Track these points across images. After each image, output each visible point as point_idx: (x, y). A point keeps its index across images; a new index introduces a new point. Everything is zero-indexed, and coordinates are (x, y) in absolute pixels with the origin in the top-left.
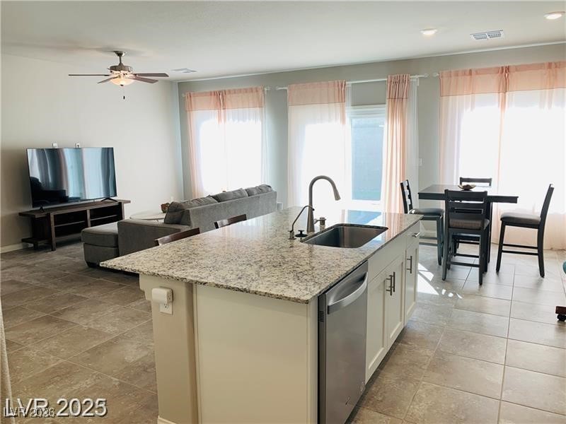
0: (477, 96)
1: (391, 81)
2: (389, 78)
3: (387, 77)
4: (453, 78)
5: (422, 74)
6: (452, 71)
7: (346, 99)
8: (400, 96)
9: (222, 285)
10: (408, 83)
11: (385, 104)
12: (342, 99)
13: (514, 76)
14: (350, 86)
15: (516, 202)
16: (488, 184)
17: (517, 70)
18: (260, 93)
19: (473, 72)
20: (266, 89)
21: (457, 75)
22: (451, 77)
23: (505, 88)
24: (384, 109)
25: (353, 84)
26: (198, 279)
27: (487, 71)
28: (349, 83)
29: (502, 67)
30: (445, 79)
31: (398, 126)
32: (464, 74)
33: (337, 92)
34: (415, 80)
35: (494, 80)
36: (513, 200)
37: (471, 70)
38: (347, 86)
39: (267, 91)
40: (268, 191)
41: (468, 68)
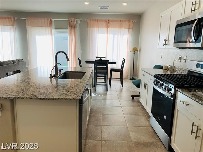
0: (100, 29)
1: (70, 21)
2: (69, 19)
3: (68, 19)
4: (92, 22)
5: (81, 19)
6: (91, 19)
7: (53, 26)
8: (74, 26)
9: (34, 98)
10: (76, 22)
11: (68, 29)
12: (51, 26)
13: (110, 23)
14: (54, 21)
15: (116, 64)
16: (104, 59)
17: (111, 21)
18: (13, 19)
19: (98, 20)
20: (15, 18)
21: (93, 21)
22: (91, 21)
23: (108, 27)
24: (68, 31)
25: (55, 20)
26: (19, 97)
27: (102, 20)
28: (53, 20)
29: (107, 20)
30: (89, 22)
31: (73, 37)
32: (95, 21)
33: (48, 23)
34: (78, 21)
35: (104, 24)
36: (115, 63)
37: (97, 20)
38: (52, 21)
39: (16, 19)
40: (22, 61)
41: (96, 19)
